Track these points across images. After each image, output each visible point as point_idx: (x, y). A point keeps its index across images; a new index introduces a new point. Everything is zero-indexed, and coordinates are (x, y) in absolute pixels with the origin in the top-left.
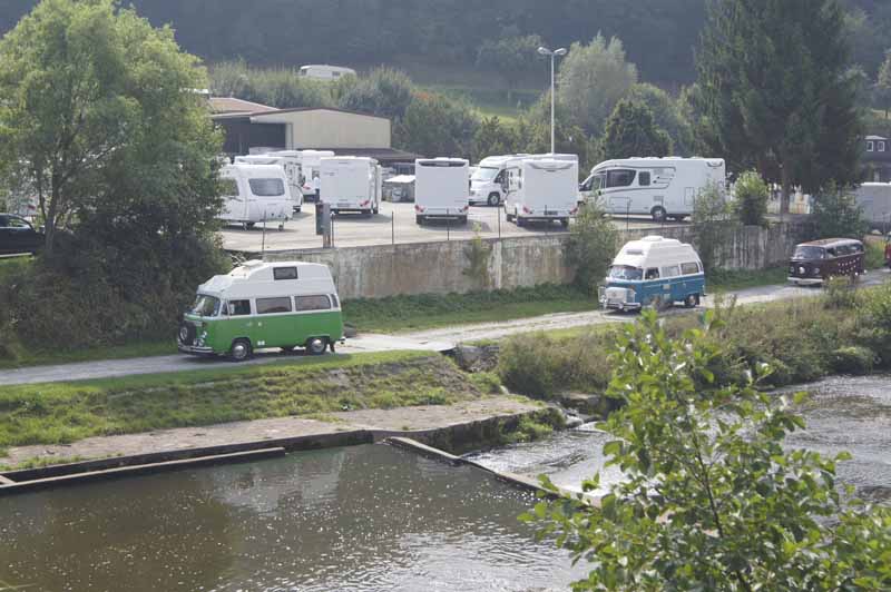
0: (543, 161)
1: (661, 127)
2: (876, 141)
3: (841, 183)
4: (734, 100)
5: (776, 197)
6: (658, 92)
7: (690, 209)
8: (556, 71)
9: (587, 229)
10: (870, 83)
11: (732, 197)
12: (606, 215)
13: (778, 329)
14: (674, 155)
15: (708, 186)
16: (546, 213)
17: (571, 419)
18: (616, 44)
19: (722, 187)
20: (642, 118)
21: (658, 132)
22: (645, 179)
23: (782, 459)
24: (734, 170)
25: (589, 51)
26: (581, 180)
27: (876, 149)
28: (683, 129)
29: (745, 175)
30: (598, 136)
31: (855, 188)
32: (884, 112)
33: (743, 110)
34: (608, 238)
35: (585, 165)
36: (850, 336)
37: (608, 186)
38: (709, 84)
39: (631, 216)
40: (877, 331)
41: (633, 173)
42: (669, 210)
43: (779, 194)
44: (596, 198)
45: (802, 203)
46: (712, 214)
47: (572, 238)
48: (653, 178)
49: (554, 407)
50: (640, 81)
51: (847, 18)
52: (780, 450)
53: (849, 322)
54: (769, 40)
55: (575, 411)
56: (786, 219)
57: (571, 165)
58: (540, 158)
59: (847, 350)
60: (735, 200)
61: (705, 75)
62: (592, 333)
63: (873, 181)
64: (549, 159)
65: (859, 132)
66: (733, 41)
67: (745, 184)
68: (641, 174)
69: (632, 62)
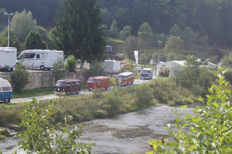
0: (5, 49)
1: (44, 40)
2: (109, 48)
3: (99, 60)
4: (67, 33)
5: (79, 63)
6: (43, 29)
7: (52, 66)
8: (10, 20)
9: (19, 72)
10: (108, 30)
11: (65, 63)
12: (26, 67)
13: (79, 104)
14: (48, 49)
15: (58, 59)
16: (5, 66)
17: (12, 134)
18: (30, 13)
19: (62, 60)
20: (38, 37)
21: (43, 42)
22: (38, 57)
23: (75, 146)
24: (66, 55)
25: (21, 15)
26: (17, 56)
27: (109, 50)
28: (51, 41)
29: (70, 56)
30: (23, 42)
31: (103, 62)
32: (112, 39)
33: (70, 36)
34: (26, 75)
35: (19, 51)
36: (100, 106)
37: (26, 58)
38: (59, 27)
39: (33, 68)
40: (108, 105)
41: (34, 54)
42: (46, 66)
43: (80, 63)
44: (22, 62)
45: (87, 66)
46: (59, 68)
47: (14, 75)
48: (41, 56)
49: (7, 129)
50: (38, 25)
51: (101, 10)
52: (75, 143)
53: (100, 103)
54: (78, 15)
55: (14, 131)
56: (82, 70)
57: (14, 51)
58: (4, 48)
59: (99, 111)
60: (67, 64)
61: (58, 25)
62: (20, 105)
63: (108, 59)
64: (7, 49)
65: (104, 45)
66: (67, 14)
67: (70, 59)
68: (37, 55)
69: (35, 19)
